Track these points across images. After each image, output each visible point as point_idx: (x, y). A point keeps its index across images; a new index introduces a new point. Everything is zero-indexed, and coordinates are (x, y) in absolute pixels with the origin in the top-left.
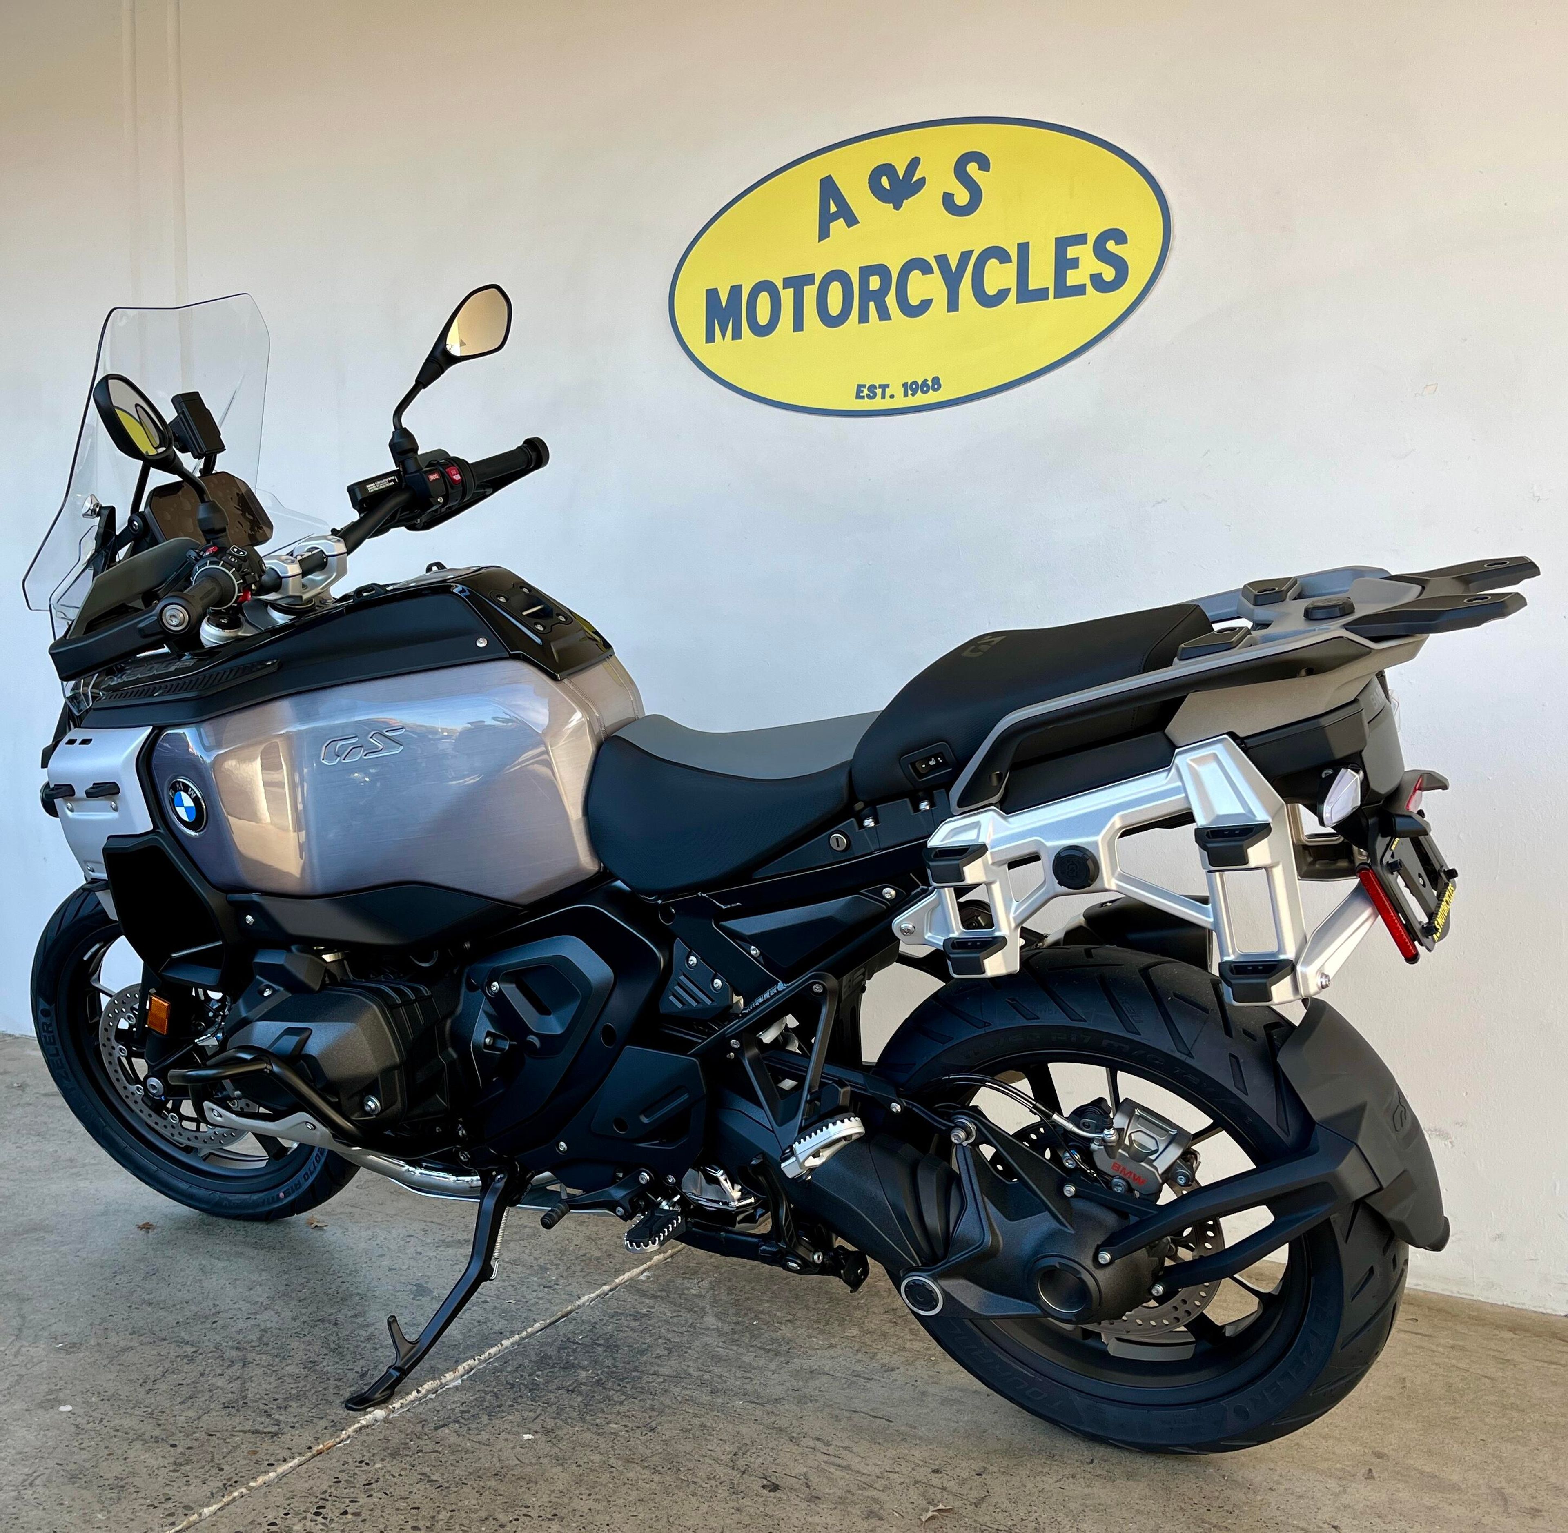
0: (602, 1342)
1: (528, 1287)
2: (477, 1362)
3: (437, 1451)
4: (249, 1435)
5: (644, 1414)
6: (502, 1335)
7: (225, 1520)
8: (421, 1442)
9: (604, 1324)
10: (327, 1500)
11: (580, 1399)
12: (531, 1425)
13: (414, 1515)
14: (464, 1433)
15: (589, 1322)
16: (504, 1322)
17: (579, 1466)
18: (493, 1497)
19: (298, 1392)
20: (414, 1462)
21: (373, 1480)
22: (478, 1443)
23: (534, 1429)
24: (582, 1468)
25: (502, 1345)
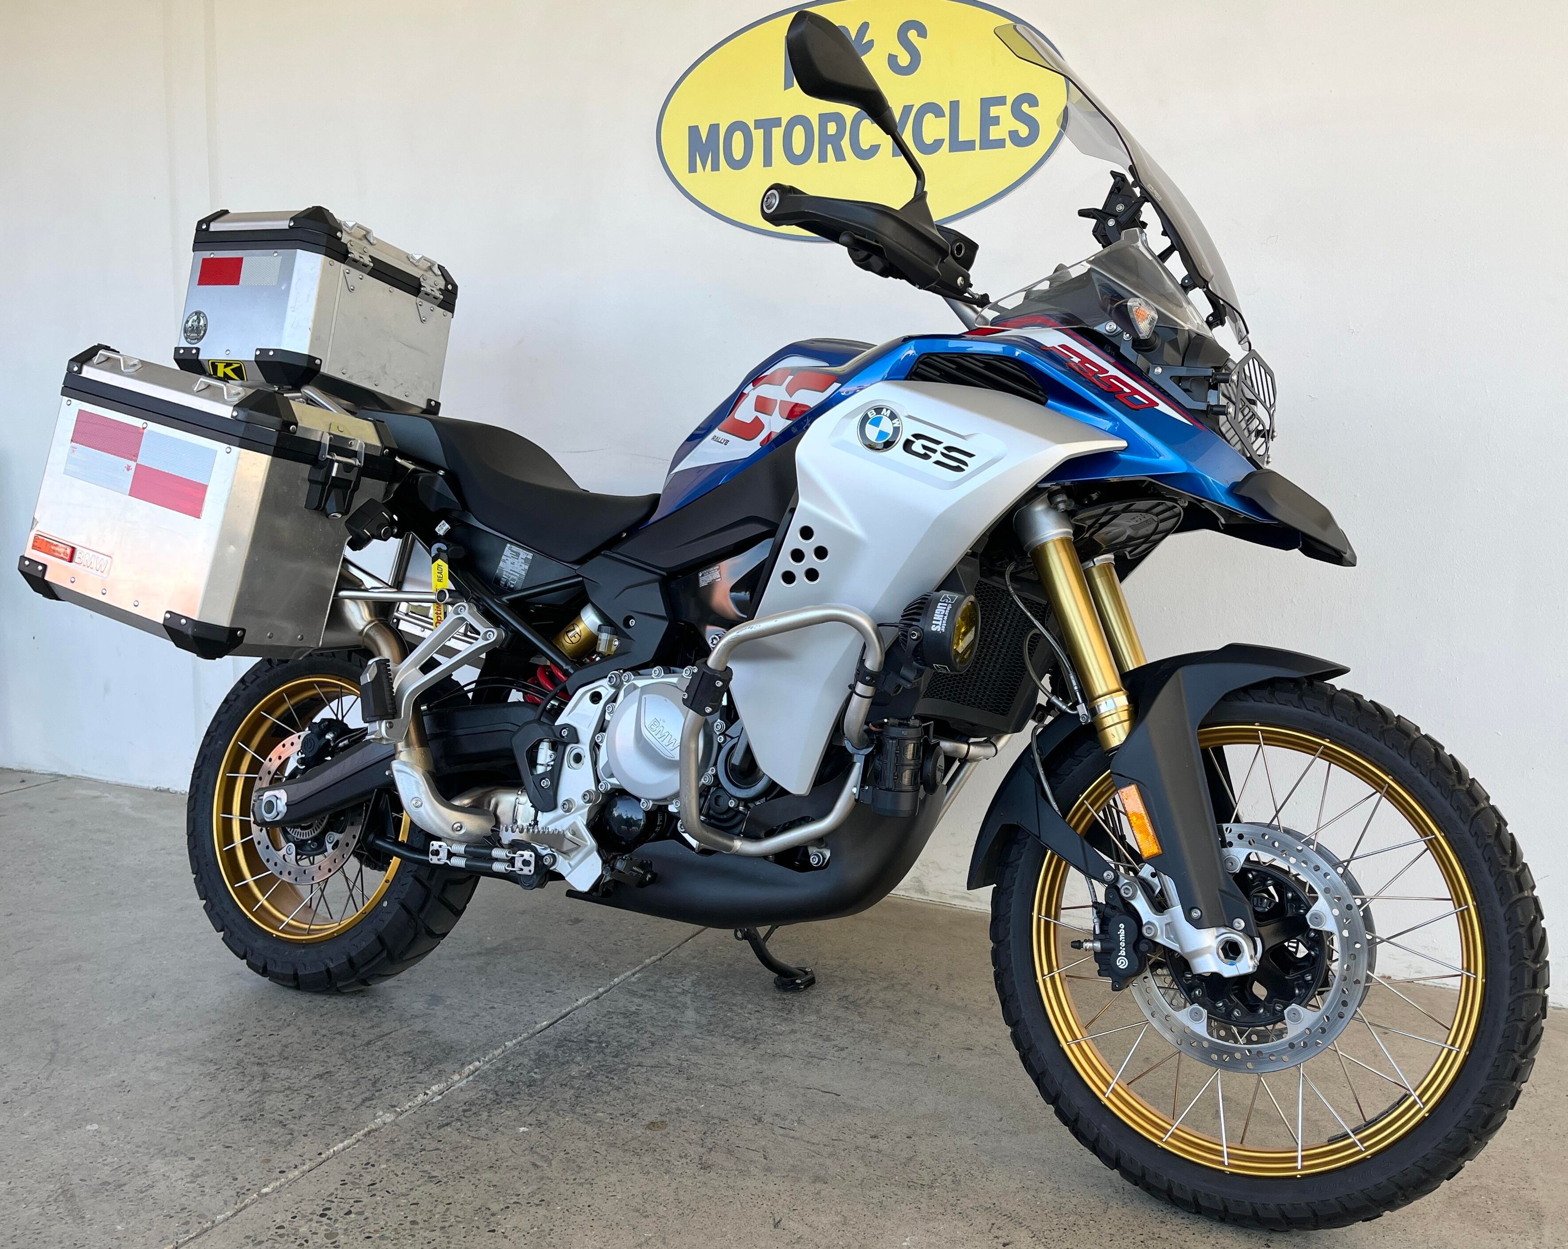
0: (594, 1038)
1: (532, 992)
2: (481, 1062)
3: (438, 1149)
4: (263, 1145)
5: (628, 1102)
6: (505, 1037)
9: (597, 1023)
10: (333, 1201)
11: (572, 1091)
12: (526, 1118)
13: (412, 1211)
14: (465, 1130)
15: (583, 1020)
16: (508, 1025)
17: (567, 1152)
18: (486, 1187)
20: (416, 1161)
21: (377, 1181)
22: (478, 1138)
23: (529, 1122)
24: (569, 1155)
25: (505, 1047)
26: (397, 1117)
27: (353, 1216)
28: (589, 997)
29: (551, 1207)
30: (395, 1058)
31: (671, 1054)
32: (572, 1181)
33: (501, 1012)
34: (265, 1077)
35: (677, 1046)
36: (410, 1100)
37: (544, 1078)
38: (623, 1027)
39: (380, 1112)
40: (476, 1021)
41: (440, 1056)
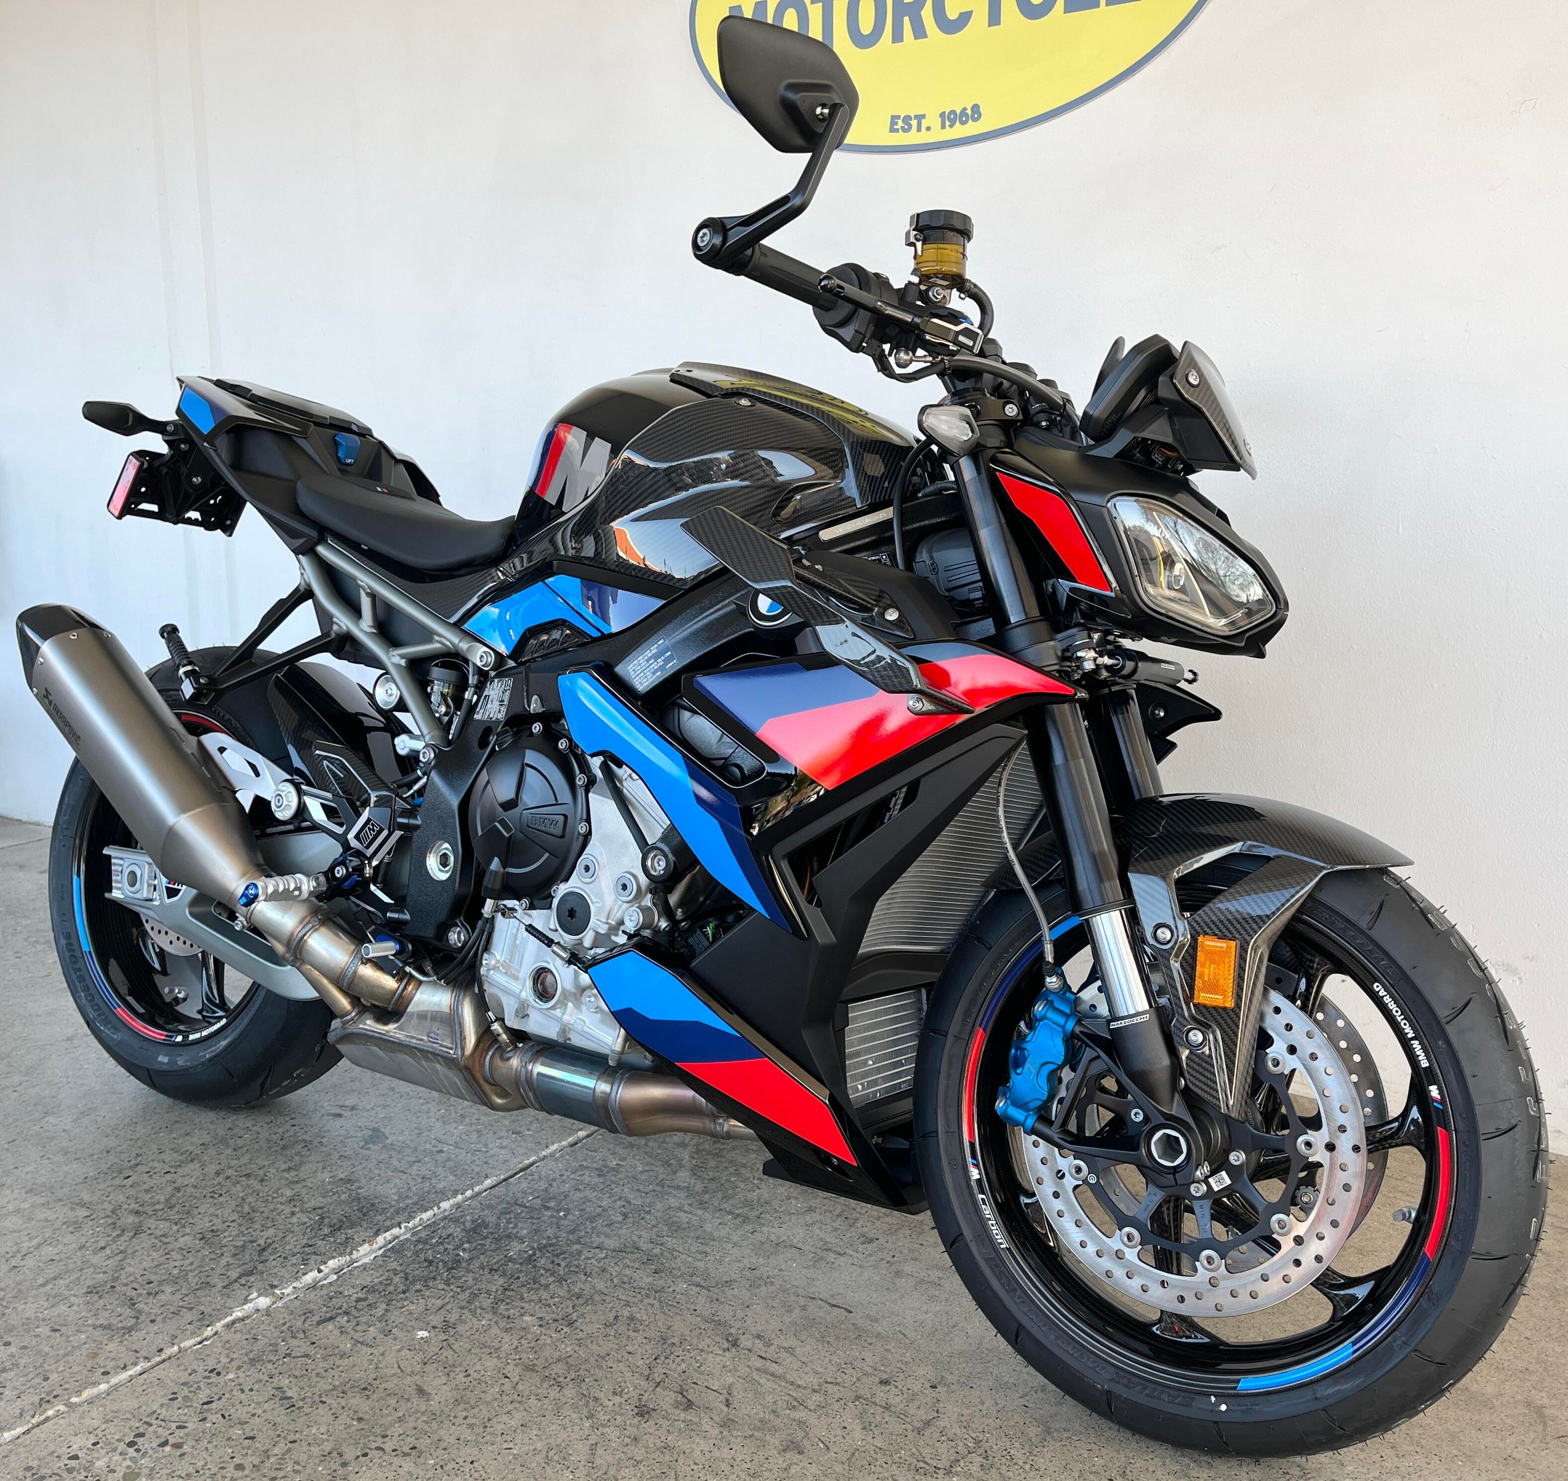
0: (552, 1204)
1: (494, 1133)
2: (403, 1230)
3: (307, 1356)
4: (98, 1333)
5: (569, 1303)
6: (444, 1195)
7: (22, 1449)
8: (294, 1342)
9: (564, 1181)
10: (151, 1425)
11: (501, 1281)
12: (432, 1318)
13: (243, 1448)
14: (349, 1329)
15: (547, 1177)
16: (451, 1178)
17: (468, 1376)
18: (349, 1421)
19: (180, 1272)
20: (274, 1371)
21: (216, 1397)
22: (362, 1343)
23: (433, 1324)
24: (470, 1379)
25: (439, 1208)
26: (274, 1303)
27: (168, 1449)
28: (564, 1143)
29: (422, 1460)
30: (298, 1215)
31: (644, 1234)
32: (460, 1420)
33: (449, 1160)
34: (138, 1231)
35: (653, 1223)
36: (297, 1279)
37: (472, 1259)
38: (593, 1189)
39: (255, 1295)
40: (414, 1170)
41: (354, 1218)
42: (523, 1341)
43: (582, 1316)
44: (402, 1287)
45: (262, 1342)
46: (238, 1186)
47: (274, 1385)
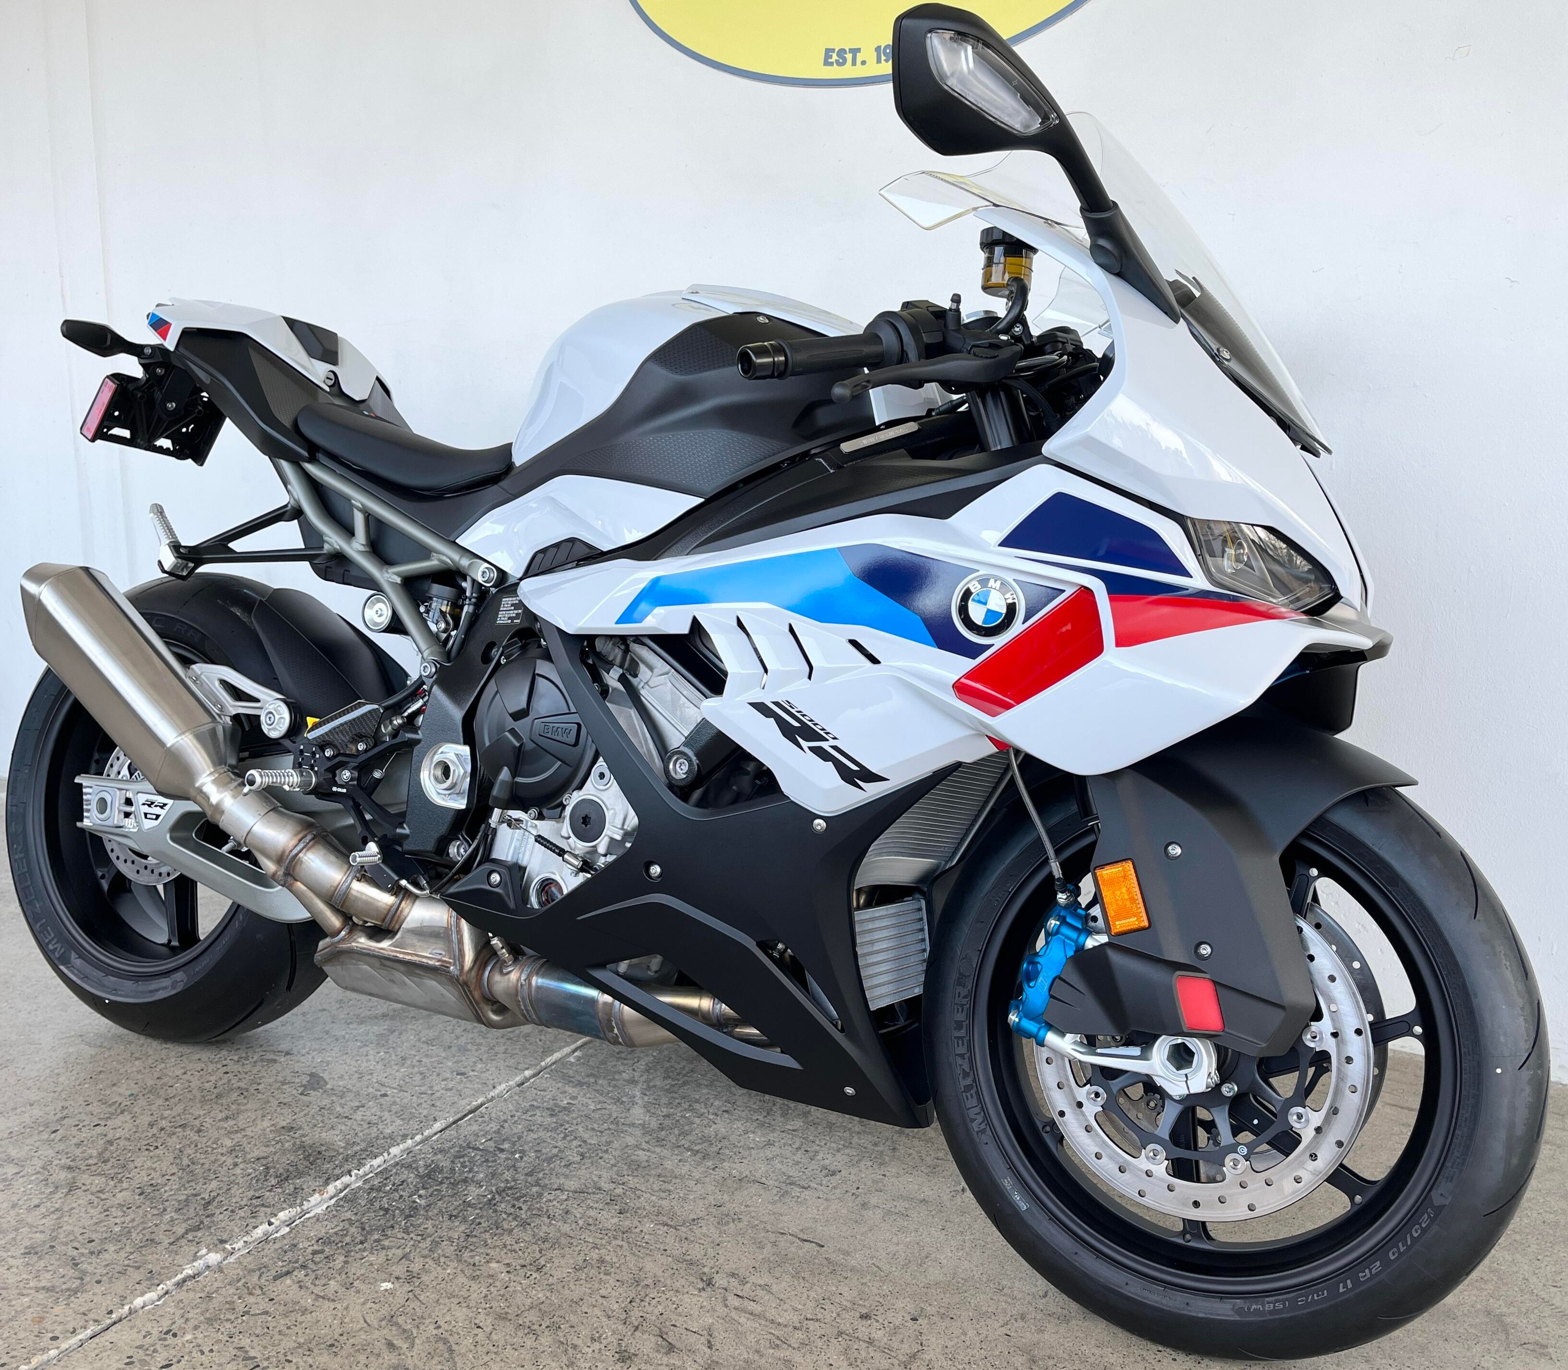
0: (506, 1146)
1: (438, 1075)
2: (353, 1178)
3: (266, 1313)
4: (41, 1295)
5: (535, 1247)
6: (392, 1140)
8: (252, 1299)
9: (515, 1122)
11: (463, 1228)
12: (393, 1268)
14: (309, 1284)
15: (498, 1118)
16: (399, 1122)
17: (439, 1327)
19: (123, 1228)
20: (233, 1330)
21: (175, 1360)
22: (323, 1299)
23: (396, 1274)
24: (441, 1331)
25: (389, 1154)
26: (225, 1258)
28: (511, 1083)
30: (241, 1166)
31: (604, 1174)
33: (394, 1103)
34: (72, 1187)
35: (612, 1162)
36: (247, 1233)
37: (430, 1205)
38: (547, 1129)
39: (204, 1251)
40: (358, 1116)
41: (301, 1167)
42: (492, 1289)
43: (550, 1260)
44: (359, 1238)
45: (218, 1300)
46: (174, 1138)
47: (234, 1345)
